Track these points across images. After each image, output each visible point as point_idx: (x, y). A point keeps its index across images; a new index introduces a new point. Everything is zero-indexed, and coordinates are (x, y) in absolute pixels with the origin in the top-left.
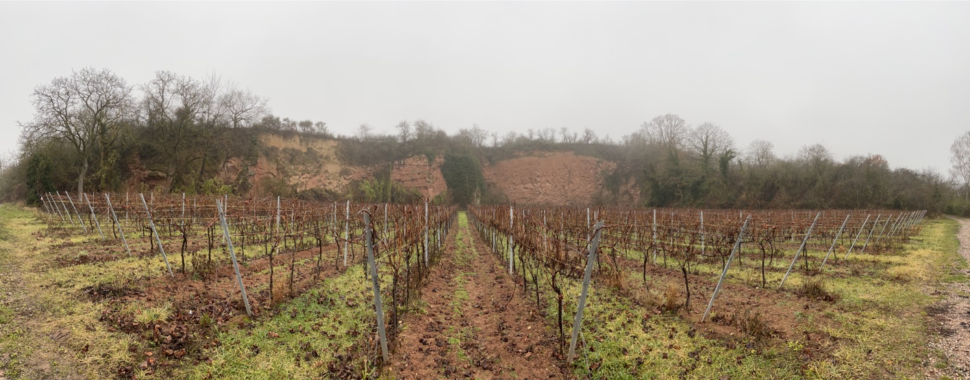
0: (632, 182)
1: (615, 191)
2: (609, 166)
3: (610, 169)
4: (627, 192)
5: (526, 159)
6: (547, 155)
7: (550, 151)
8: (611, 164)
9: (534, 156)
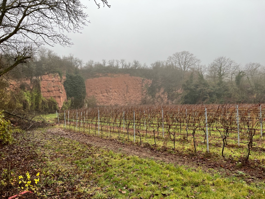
0: (162, 91)
1: (153, 96)
2: (148, 82)
3: (149, 83)
4: (159, 97)
5: (104, 78)
6: (115, 76)
7: (116, 74)
8: (149, 81)
9: (109, 76)
